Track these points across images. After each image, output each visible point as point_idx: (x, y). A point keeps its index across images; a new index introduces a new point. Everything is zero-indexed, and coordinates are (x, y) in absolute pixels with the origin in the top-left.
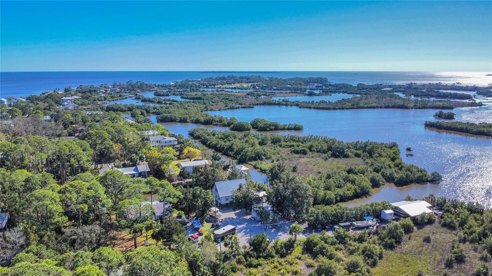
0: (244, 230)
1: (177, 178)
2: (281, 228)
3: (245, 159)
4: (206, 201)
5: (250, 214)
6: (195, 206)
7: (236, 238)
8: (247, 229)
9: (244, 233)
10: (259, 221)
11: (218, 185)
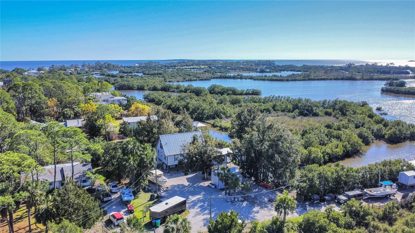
0: (199, 204)
1: (117, 136)
2: (257, 199)
3: (202, 117)
4: (142, 159)
5: (208, 180)
6: (125, 167)
7: (184, 220)
8: (204, 203)
9: (199, 209)
10: (222, 190)
11: (163, 139)
